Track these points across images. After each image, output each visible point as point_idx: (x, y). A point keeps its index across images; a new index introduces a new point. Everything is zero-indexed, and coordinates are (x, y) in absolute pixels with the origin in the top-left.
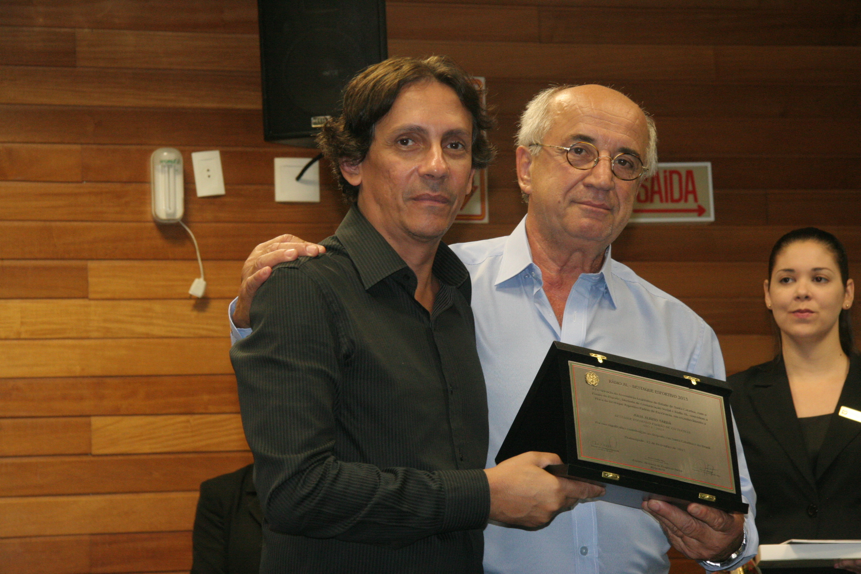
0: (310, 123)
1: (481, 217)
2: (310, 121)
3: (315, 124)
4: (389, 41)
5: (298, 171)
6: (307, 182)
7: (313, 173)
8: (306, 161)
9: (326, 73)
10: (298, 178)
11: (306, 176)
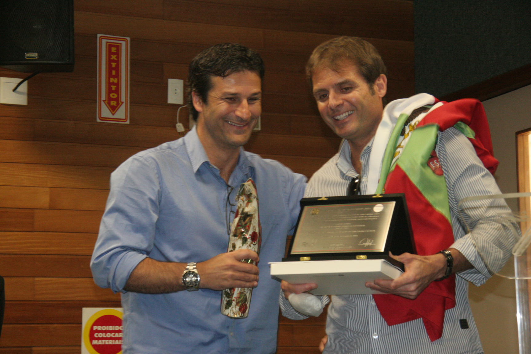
0: (24, 56)
1: (125, 120)
2: (24, 55)
3: (28, 57)
4: (75, 12)
5: (14, 86)
6: (19, 93)
7: (24, 87)
8: (20, 80)
9: (34, 27)
10: (14, 90)
11: (19, 89)
